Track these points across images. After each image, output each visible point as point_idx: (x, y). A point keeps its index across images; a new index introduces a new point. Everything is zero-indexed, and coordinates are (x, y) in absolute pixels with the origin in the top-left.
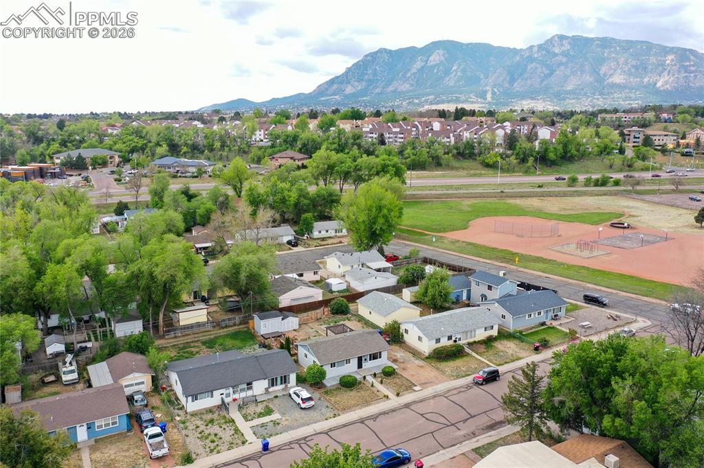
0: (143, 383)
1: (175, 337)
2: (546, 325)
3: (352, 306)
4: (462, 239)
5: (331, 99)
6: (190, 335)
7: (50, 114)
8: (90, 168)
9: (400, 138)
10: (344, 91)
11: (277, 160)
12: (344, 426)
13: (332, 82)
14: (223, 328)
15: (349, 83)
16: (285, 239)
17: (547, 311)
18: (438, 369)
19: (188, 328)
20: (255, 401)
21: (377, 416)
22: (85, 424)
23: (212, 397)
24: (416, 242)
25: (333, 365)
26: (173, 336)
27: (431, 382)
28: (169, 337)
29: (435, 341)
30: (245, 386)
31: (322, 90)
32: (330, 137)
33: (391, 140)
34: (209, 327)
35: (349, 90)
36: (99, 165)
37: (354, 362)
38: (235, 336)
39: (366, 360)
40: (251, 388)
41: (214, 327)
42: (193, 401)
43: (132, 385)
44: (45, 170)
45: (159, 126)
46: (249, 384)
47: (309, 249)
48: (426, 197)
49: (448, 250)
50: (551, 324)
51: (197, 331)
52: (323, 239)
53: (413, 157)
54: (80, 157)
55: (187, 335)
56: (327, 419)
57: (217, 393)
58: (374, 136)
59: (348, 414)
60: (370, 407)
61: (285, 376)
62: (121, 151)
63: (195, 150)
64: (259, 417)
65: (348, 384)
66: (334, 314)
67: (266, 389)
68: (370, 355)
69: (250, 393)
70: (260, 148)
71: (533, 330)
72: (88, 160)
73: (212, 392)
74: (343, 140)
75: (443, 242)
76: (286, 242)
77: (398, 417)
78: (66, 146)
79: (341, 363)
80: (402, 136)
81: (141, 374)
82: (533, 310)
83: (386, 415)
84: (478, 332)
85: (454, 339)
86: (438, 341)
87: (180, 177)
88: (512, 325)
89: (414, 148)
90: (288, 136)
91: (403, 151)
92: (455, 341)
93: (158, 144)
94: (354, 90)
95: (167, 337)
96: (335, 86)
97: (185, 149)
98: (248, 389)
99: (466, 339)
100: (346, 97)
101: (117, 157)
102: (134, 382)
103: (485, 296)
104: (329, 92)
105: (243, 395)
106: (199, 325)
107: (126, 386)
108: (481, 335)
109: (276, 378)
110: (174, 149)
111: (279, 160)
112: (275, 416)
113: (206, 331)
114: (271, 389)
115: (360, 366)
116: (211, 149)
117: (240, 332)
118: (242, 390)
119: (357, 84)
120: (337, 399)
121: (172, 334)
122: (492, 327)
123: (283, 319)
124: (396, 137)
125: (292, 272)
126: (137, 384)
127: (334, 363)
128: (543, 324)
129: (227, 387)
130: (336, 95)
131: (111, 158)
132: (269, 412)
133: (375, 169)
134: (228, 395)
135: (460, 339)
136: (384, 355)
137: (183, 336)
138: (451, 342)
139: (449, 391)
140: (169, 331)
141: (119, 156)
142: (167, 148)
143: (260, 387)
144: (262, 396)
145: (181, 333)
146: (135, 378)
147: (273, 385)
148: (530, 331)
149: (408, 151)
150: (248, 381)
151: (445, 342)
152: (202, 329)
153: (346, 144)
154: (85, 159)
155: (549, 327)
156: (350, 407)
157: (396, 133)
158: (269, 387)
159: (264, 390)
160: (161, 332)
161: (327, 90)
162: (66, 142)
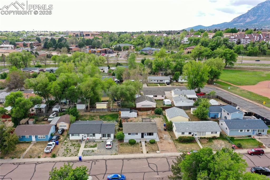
0: (66, 126)
1: (94, 112)
2: (251, 137)
3: (164, 112)
4: (247, 90)
5: (239, 24)
6: (99, 112)
7: (127, 32)
8: (122, 50)
9: (249, 41)
10: (246, 21)
11: (187, 49)
12: (115, 159)
13: (240, 17)
14: (112, 112)
15: (248, 17)
16: (166, 81)
17: (254, 130)
18: (176, 146)
19: (99, 110)
20: (94, 141)
21: (131, 159)
22: (34, 136)
23: (79, 136)
24: (223, 89)
25: (129, 134)
26: (93, 112)
27: (167, 151)
28: (92, 112)
29: (181, 133)
30: (92, 135)
31: (235, 21)
32: (214, 41)
33: (244, 42)
34: (106, 111)
35: (248, 20)
36: (126, 49)
37: (140, 135)
38: (112, 116)
39: (145, 135)
40: (95, 136)
41: (108, 111)
42: (72, 136)
43: (62, 126)
44: (107, 51)
45: (149, 36)
46: (94, 134)
47: (173, 86)
48: (247, 68)
49: (236, 94)
50: (254, 137)
51: (101, 112)
52: (182, 83)
53: (251, 50)
54: (119, 46)
55: (98, 112)
56: (111, 155)
57: (81, 135)
58: (236, 40)
59: (121, 155)
60: (132, 155)
61: (109, 134)
62: (134, 45)
63: (160, 45)
64: (90, 147)
65: (132, 143)
66: (156, 114)
67: (100, 137)
68: (148, 133)
69: (94, 138)
70: (184, 45)
71: (241, 138)
72: (122, 48)
73: (79, 134)
74: (219, 42)
75: (236, 90)
76: (166, 82)
77: (139, 161)
78: (119, 43)
79: (133, 134)
80: (250, 40)
81: (64, 123)
82: (245, 128)
83: (135, 160)
84: (207, 133)
85: (192, 134)
86: (183, 133)
87: (149, 55)
88: (229, 133)
89: (253, 46)
90: (195, 40)
91: (247, 47)
92: (193, 135)
93: (147, 43)
94: (250, 20)
95: (91, 112)
96: (242, 19)
97: (156, 44)
98: (94, 136)
99: (200, 135)
100: (246, 23)
101: (132, 47)
102: (63, 125)
103: (226, 117)
104: (238, 21)
105: (91, 138)
106: (103, 109)
107: (60, 126)
108: (209, 135)
109: (105, 134)
110: (152, 44)
111: (188, 49)
112: (96, 149)
113: (105, 112)
114: (102, 138)
115: (142, 137)
116: (166, 45)
117: (115, 114)
118: (91, 136)
119: (252, 17)
120: (123, 148)
121: (93, 111)
122: (216, 133)
123: (130, 112)
124: (246, 41)
125: (152, 94)
126: (64, 126)
127: (130, 133)
128: (250, 136)
129: (85, 134)
130: (242, 23)
131: (130, 47)
132: (95, 146)
133: (220, 55)
134: (85, 137)
135: (196, 135)
136: (155, 134)
137: (96, 112)
138: (190, 135)
139: (172, 156)
140: (91, 110)
141: (133, 47)
142: (150, 44)
143: (98, 136)
144: (98, 140)
145: (96, 111)
146: (63, 124)
147: (104, 137)
148: (239, 138)
149: (249, 47)
150: (94, 133)
151: (186, 134)
152: (104, 111)
153: (220, 43)
154: (121, 47)
155: (252, 139)
156: (124, 153)
157: (247, 39)
158: (102, 137)
159: (100, 138)
160: (89, 110)
161: (237, 20)
162: (119, 41)
